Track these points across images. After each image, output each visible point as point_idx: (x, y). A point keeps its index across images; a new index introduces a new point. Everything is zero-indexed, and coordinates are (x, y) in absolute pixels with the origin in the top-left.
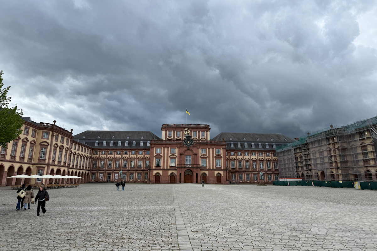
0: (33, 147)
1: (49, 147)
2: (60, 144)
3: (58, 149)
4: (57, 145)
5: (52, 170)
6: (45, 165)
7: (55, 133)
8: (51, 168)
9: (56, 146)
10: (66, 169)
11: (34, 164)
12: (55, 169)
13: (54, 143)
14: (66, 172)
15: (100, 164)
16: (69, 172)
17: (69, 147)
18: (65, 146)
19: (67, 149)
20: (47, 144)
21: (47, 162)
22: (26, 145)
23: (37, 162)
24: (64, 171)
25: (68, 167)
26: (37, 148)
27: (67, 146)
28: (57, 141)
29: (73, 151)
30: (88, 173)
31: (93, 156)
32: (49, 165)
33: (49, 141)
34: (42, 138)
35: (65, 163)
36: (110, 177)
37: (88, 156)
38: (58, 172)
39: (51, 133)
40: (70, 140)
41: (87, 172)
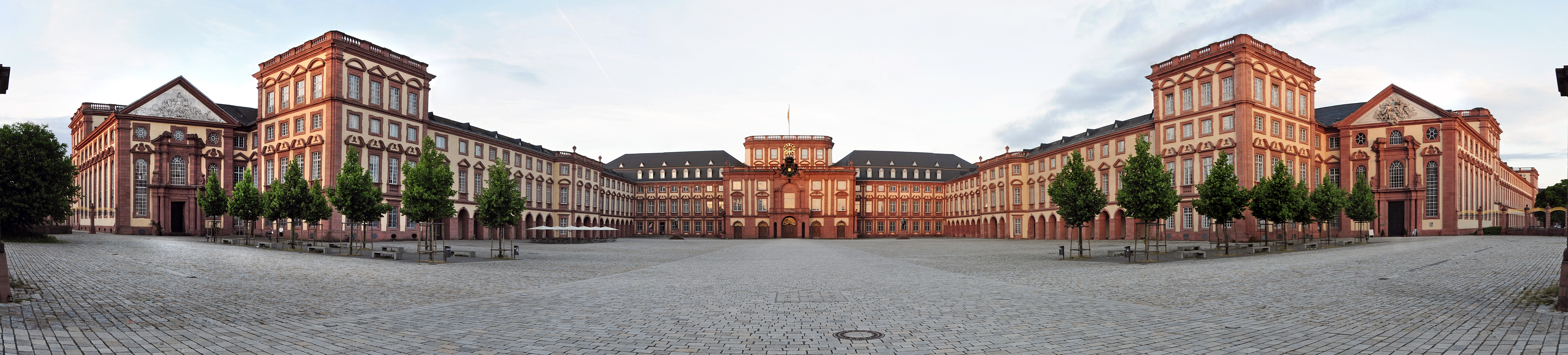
0: (551, 187)
1: (571, 186)
2: (585, 182)
3: (583, 189)
4: (581, 182)
5: (579, 219)
6: (568, 211)
7: (577, 165)
8: (577, 215)
9: (580, 184)
10: (597, 216)
11: (555, 211)
12: (583, 216)
13: (577, 179)
14: (598, 222)
15: (648, 209)
16: (602, 220)
17: (598, 184)
18: (593, 184)
19: (596, 188)
20: (567, 183)
21: (570, 208)
22: (541, 185)
23: (557, 208)
24: (595, 219)
25: (601, 213)
26: (556, 188)
27: (596, 183)
28: (581, 177)
29: (606, 189)
30: (631, 222)
31: (637, 195)
32: (573, 211)
33: (570, 178)
34: (560, 174)
35: (595, 208)
36: (664, 228)
37: (628, 196)
38: (587, 222)
39: (571, 165)
40: (599, 173)
41: (629, 220)
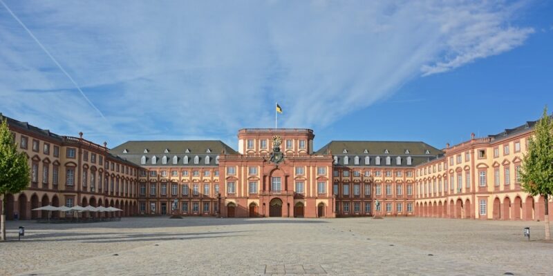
0: (57, 170)
1: (77, 169)
2: (90, 164)
3: (89, 171)
4: (87, 165)
5: (85, 199)
6: (74, 192)
7: (83, 150)
8: (82, 196)
9: (86, 167)
10: (102, 197)
11: (62, 192)
12: (88, 197)
13: (83, 162)
14: (103, 202)
15: (151, 190)
16: (107, 201)
17: (103, 167)
18: (98, 166)
19: (101, 170)
20: (74, 165)
21: (76, 189)
22: (48, 168)
23: (63, 188)
24: (100, 200)
25: (106, 194)
26: (63, 170)
27: (101, 166)
28: (87, 160)
29: (110, 172)
30: (135, 202)
31: (140, 178)
32: (79, 192)
33: (76, 161)
34: (67, 157)
35: (100, 190)
36: (165, 208)
37: (132, 178)
38: (93, 202)
39: (77, 149)
40: (104, 157)
41: (133, 201)
